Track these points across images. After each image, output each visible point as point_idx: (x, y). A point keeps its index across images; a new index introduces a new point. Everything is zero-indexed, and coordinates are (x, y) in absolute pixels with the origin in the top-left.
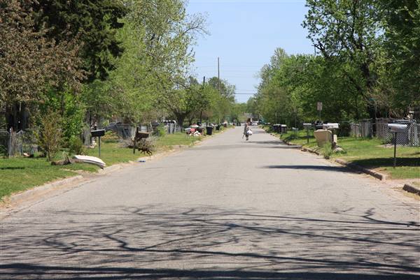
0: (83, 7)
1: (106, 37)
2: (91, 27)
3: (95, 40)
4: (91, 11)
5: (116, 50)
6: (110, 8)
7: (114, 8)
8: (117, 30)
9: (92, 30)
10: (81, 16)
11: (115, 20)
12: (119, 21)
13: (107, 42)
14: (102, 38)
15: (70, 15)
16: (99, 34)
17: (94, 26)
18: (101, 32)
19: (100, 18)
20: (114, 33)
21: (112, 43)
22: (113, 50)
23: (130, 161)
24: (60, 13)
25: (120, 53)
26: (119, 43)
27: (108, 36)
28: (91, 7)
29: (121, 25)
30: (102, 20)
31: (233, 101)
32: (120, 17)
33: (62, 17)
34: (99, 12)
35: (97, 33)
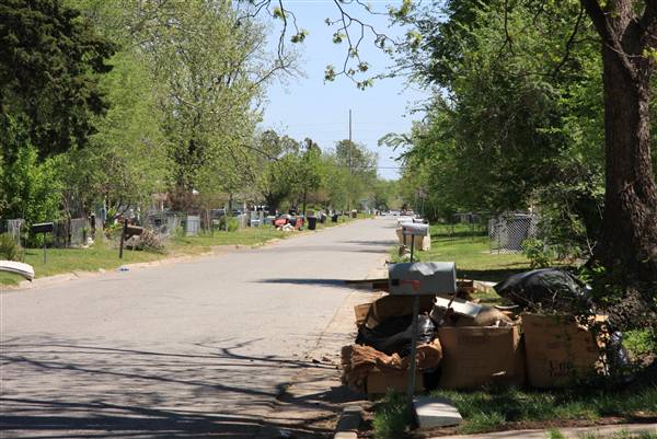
0: (50, 42)
1: (83, 85)
2: (61, 71)
3: (67, 89)
4: (63, 48)
5: (97, 104)
6: (92, 43)
7: (98, 43)
8: (102, 76)
9: (63, 75)
10: (47, 55)
11: (99, 61)
12: (106, 62)
13: (85, 94)
14: (78, 87)
15: (31, 54)
16: (73, 81)
17: (65, 69)
18: (75, 78)
19: (77, 58)
20: (97, 81)
21: (92, 94)
22: (94, 106)
23: (101, 270)
24: (16, 50)
25: (104, 110)
26: (102, 95)
27: (87, 84)
28: (62, 42)
29: (109, 69)
30: (79, 60)
31: (375, 177)
32: (107, 57)
33: (18, 57)
34: (75, 49)
35: (69, 80)
